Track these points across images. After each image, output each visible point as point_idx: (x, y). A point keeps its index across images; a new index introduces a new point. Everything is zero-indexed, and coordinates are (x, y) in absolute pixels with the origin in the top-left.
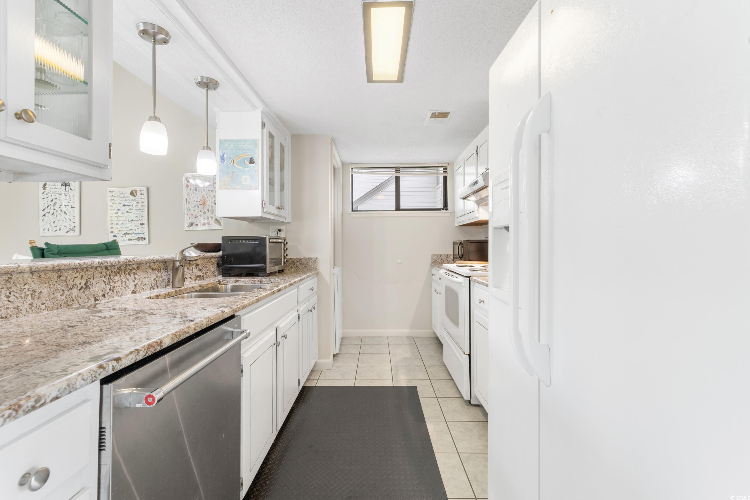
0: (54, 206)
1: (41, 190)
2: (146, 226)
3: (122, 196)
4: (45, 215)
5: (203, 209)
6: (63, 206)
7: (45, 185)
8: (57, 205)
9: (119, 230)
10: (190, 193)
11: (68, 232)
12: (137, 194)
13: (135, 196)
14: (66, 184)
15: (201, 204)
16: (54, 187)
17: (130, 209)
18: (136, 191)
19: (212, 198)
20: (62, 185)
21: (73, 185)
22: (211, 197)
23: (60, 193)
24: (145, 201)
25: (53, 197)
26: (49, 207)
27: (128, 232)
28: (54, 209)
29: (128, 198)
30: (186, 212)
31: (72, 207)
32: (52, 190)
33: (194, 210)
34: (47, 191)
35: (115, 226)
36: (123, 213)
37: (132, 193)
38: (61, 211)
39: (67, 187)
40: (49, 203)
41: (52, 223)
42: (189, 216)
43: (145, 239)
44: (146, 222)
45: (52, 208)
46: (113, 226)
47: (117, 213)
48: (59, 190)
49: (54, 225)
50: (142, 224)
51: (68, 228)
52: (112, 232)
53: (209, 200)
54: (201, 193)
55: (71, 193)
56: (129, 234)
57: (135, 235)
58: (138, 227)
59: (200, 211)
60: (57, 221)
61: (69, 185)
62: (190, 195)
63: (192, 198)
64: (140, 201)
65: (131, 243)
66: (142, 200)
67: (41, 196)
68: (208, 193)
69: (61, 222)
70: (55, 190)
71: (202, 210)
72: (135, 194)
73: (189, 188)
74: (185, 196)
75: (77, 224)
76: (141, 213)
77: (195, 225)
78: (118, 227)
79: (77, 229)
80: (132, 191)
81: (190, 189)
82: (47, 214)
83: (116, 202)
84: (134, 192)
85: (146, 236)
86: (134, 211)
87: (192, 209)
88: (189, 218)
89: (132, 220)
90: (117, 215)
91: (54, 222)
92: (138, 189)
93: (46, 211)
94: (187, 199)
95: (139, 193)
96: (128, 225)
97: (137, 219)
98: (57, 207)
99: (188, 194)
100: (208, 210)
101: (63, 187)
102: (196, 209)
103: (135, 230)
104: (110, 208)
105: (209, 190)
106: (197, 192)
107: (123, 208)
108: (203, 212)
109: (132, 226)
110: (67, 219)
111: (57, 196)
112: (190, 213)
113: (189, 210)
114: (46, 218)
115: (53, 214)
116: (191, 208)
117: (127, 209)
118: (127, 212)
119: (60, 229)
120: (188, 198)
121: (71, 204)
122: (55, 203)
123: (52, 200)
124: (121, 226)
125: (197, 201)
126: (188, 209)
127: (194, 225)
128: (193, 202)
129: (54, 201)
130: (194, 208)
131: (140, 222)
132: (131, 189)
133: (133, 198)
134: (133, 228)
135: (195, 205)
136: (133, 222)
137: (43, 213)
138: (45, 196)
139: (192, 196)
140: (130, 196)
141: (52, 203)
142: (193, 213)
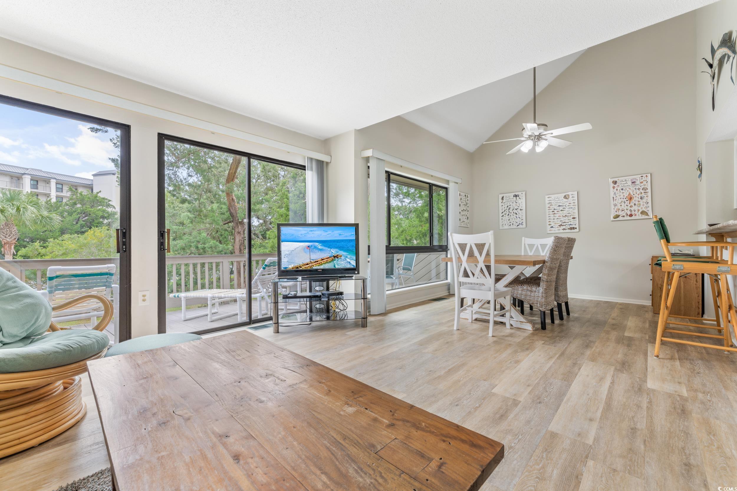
0: (509, 210)
1: (500, 201)
2: (577, 219)
3: (558, 199)
4: (503, 216)
5: (630, 204)
6: (514, 209)
7: (503, 198)
8: (511, 209)
9: (555, 223)
10: (617, 193)
11: (518, 226)
12: (569, 198)
13: (567, 199)
14: (516, 195)
15: (627, 200)
16: (509, 198)
17: (564, 208)
18: (568, 195)
19: (639, 195)
20: (514, 196)
21: (521, 196)
22: (638, 193)
23: (513, 201)
24: (576, 201)
25: (508, 204)
26: (506, 211)
27: (562, 224)
28: (509, 212)
29: (562, 201)
30: (613, 207)
31: (521, 210)
32: (507, 200)
33: (621, 205)
34: (504, 201)
35: (552, 221)
36: (558, 211)
37: (565, 197)
38: (514, 213)
39: (517, 197)
40: (506, 208)
41: (508, 221)
42: (615, 210)
43: (576, 228)
44: (577, 216)
45: (508, 211)
46: (550, 220)
47: (554, 211)
48: (512, 200)
49: (509, 222)
50: (574, 218)
51: (518, 223)
52: (550, 225)
53: (636, 197)
54: (627, 192)
55: (519, 201)
56: (563, 225)
57: (568, 226)
58: (570, 221)
59: (627, 205)
60: (511, 219)
61: (518, 196)
62: (617, 194)
63: (618, 196)
64: (572, 202)
65: (565, 231)
66: (574, 201)
67: (500, 204)
68: (635, 191)
69: (513, 220)
70: (509, 200)
71: (628, 204)
72: (568, 197)
73: (615, 189)
74: (612, 195)
75: (524, 221)
76: (573, 210)
77: (622, 216)
78: (554, 221)
79: (524, 224)
80: (565, 196)
81: (617, 190)
82: (504, 215)
83: (552, 204)
84: (567, 196)
85: (577, 226)
86: (567, 209)
87: (619, 205)
88: (616, 211)
89: (566, 216)
90: (553, 213)
91: (509, 220)
92: (570, 193)
93: (504, 213)
94: (613, 198)
95: (571, 196)
96: (562, 219)
97: (569, 215)
98: (511, 211)
99: (615, 194)
100: (635, 204)
101: (515, 198)
102: (623, 204)
103: (568, 222)
104: (548, 209)
105: (636, 189)
106: (623, 191)
107: (558, 208)
108: (629, 206)
109: (566, 219)
110: (518, 217)
111: (511, 204)
112: (616, 207)
113: (616, 205)
114: (504, 218)
115: (508, 215)
116: (617, 204)
117: (561, 208)
118: (562, 210)
119: (513, 224)
120: (615, 197)
121: (519, 208)
122: (510, 208)
123: (508, 206)
124: (556, 220)
125: (623, 198)
126: (614, 205)
127: (620, 216)
128: (619, 199)
129: (509, 207)
130: (620, 203)
131: (572, 217)
132: (564, 195)
133: (567, 200)
134: (567, 221)
135: (622, 202)
136: (566, 217)
137: (502, 215)
138: (503, 204)
139: (619, 194)
140: (564, 199)
141: (508, 208)
142: (619, 207)
